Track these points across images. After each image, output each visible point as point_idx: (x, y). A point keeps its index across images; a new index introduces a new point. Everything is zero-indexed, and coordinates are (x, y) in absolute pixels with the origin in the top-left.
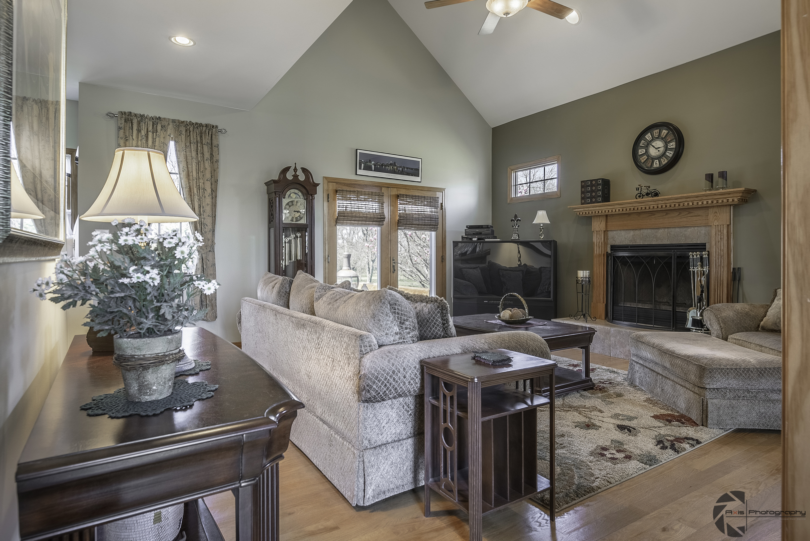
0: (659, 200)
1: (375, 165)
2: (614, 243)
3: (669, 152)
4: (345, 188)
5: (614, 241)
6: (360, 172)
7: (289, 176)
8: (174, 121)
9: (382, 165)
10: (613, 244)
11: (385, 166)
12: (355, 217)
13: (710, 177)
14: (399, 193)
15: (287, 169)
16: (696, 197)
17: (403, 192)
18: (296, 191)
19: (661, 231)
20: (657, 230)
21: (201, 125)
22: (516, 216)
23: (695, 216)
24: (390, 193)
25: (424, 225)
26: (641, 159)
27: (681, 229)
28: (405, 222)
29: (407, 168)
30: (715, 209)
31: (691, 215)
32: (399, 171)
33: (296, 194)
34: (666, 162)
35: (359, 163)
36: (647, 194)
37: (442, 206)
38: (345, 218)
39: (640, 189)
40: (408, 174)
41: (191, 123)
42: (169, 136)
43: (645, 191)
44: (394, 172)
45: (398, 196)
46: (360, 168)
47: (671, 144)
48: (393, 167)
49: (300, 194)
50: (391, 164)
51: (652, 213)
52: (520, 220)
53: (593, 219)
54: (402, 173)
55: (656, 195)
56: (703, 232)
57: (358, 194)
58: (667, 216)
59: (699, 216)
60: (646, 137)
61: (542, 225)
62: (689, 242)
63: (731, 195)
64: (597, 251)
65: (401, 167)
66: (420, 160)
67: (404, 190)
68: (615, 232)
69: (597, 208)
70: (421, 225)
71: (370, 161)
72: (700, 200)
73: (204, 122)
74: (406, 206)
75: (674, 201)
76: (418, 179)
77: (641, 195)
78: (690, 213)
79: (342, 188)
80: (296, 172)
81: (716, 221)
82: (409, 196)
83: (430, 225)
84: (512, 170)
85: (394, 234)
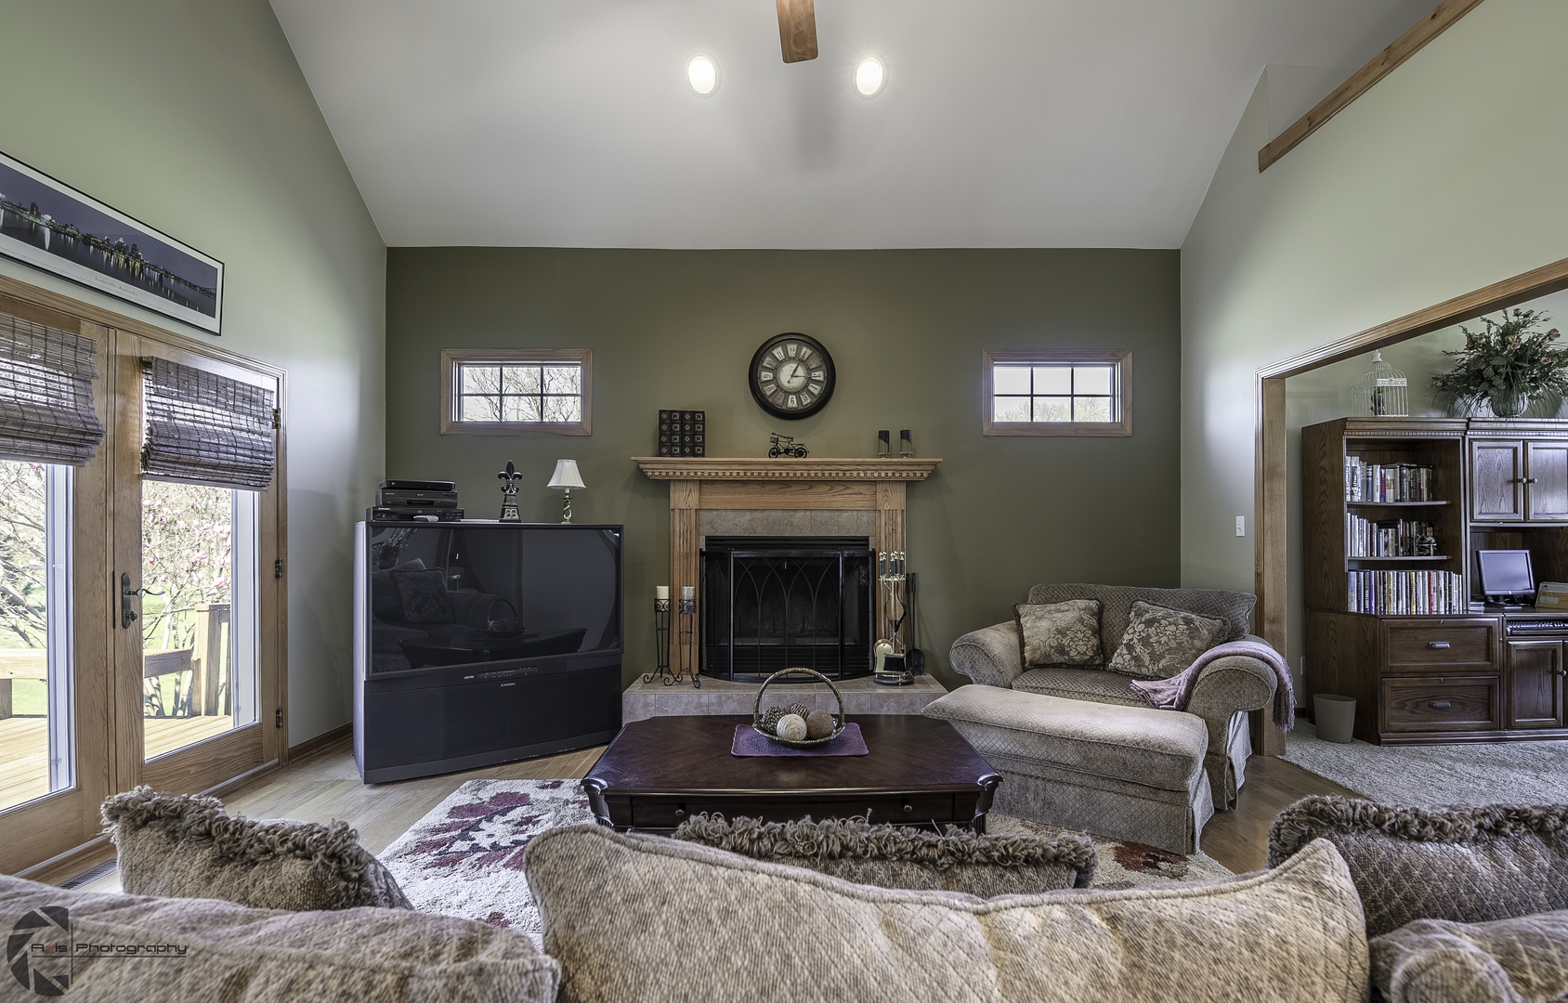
0: (806, 464)
1: (51, 229)
2: (712, 533)
3: (814, 386)
5: (713, 528)
9: (82, 238)
10: (711, 535)
11: (97, 246)
13: (884, 436)
14: (146, 354)
16: (873, 465)
17: (162, 352)
19: (799, 514)
20: (792, 513)
22: (510, 468)
23: (855, 494)
24: (112, 348)
25: (235, 469)
26: (766, 388)
27: (832, 513)
29: (178, 279)
30: (885, 486)
31: (849, 491)
32: (148, 279)
34: (809, 401)
36: (787, 451)
37: (277, 418)
40: (179, 299)
43: (783, 444)
45: (144, 364)
47: (817, 373)
48: (127, 261)
50: (120, 248)
51: (785, 484)
52: (520, 477)
53: (672, 485)
54: (161, 290)
55: (800, 453)
56: (865, 519)
58: (811, 491)
59: (860, 494)
60: (775, 352)
61: (576, 491)
62: (844, 533)
63: (921, 468)
64: (679, 546)
65: (155, 268)
66: (219, 267)
67: (162, 349)
68: (715, 513)
69: (696, 467)
70: (226, 468)
71: (39, 213)
72: (876, 470)
74: (176, 402)
75: (839, 467)
76: (212, 324)
77: (775, 453)
78: (847, 488)
81: (886, 504)
83: (250, 470)
84: (453, 359)
85: (126, 492)
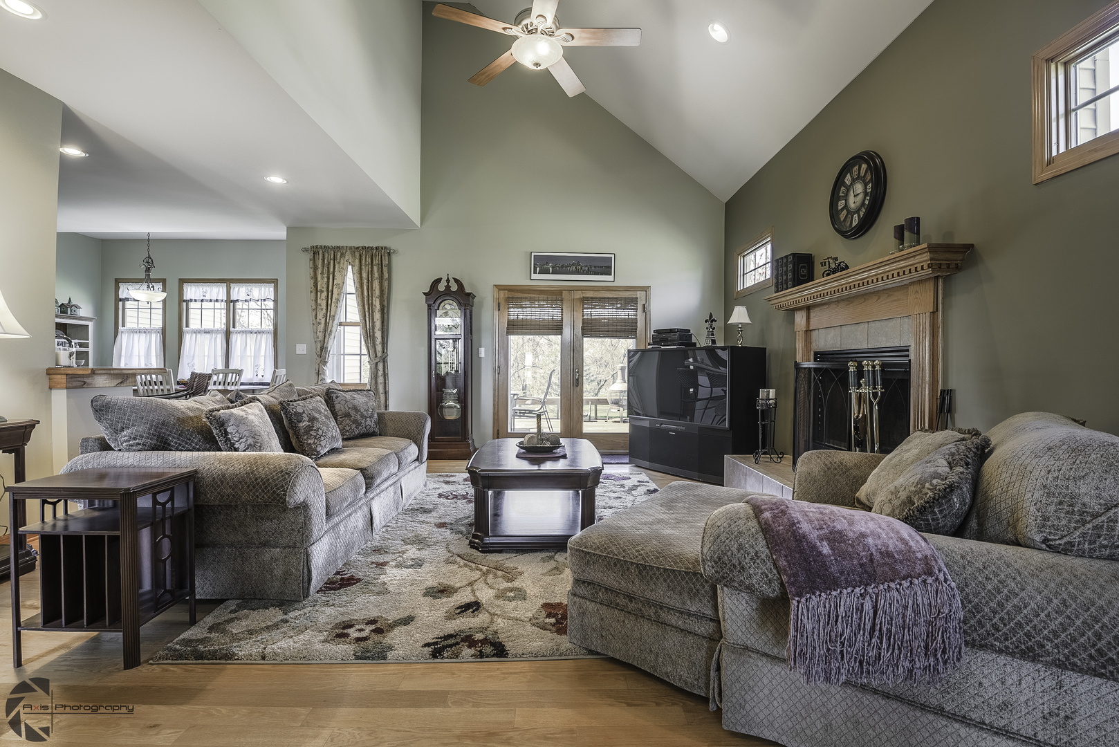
1: (553, 267)
2: (817, 349)
3: (868, 199)
4: (520, 295)
5: (817, 345)
6: (534, 276)
7: (441, 287)
8: (351, 248)
9: (562, 267)
10: (816, 351)
11: (566, 267)
12: (526, 325)
13: (900, 231)
14: (585, 296)
15: (438, 281)
17: (590, 294)
18: (451, 302)
19: (861, 328)
20: (858, 326)
21: (372, 248)
22: (711, 316)
23: (895, 300)
24: (572, 297)
25: (616, 331)
26: (840, 216)
28: (592, 329)
29: (595, 267)
30: (916, 287)
31: (891, 299)
32: (584, 270)
33: (450, 304)
34: (864, 215)
35: (534, 267)
36: (835, 271)
37: (645, 307)
38: (515, 327)
39: (827, 263)
40: (596, 273)
41: (364, 248)
42: (347, 261)
43: (833, 266)
44: (578, 273)
45: (581, 300)
46: (535, 272)
47: (870, 186)
48: (576, 268)
49: (455, 304)
50: (573, 264)
51: (849, 300)
53: (795, 314)
54: (588, 273)
55: (843, 269)
56: (906, 327)
57: (532, 300)
58: (865, 305)
59: (899, 300)
60: (846, 180)
61: (740, 326)
65: (587, 266)
66: (613, 256)
67: (592, 292)
68: (817, 333)
69: (788, 298)
70: (612, 331)
71: (547, 264)
73: (374, 245)
74: (593, 310)
76: (610, 278)
77: (830, 273)
78: (889, 296)
79: (512, 295)
80: (448, 283)
81: (917, 307)
82: (596, 298)
83: (625, 331)
84: (739, 255)
85: (578, 343)
